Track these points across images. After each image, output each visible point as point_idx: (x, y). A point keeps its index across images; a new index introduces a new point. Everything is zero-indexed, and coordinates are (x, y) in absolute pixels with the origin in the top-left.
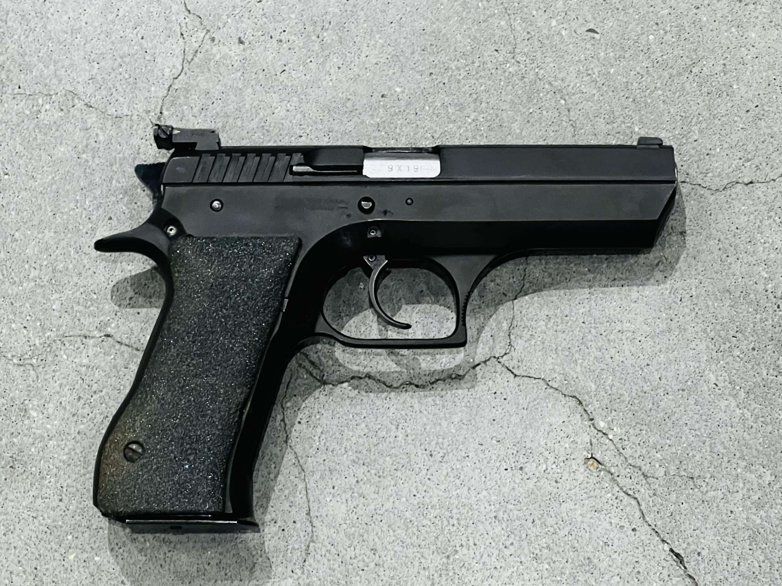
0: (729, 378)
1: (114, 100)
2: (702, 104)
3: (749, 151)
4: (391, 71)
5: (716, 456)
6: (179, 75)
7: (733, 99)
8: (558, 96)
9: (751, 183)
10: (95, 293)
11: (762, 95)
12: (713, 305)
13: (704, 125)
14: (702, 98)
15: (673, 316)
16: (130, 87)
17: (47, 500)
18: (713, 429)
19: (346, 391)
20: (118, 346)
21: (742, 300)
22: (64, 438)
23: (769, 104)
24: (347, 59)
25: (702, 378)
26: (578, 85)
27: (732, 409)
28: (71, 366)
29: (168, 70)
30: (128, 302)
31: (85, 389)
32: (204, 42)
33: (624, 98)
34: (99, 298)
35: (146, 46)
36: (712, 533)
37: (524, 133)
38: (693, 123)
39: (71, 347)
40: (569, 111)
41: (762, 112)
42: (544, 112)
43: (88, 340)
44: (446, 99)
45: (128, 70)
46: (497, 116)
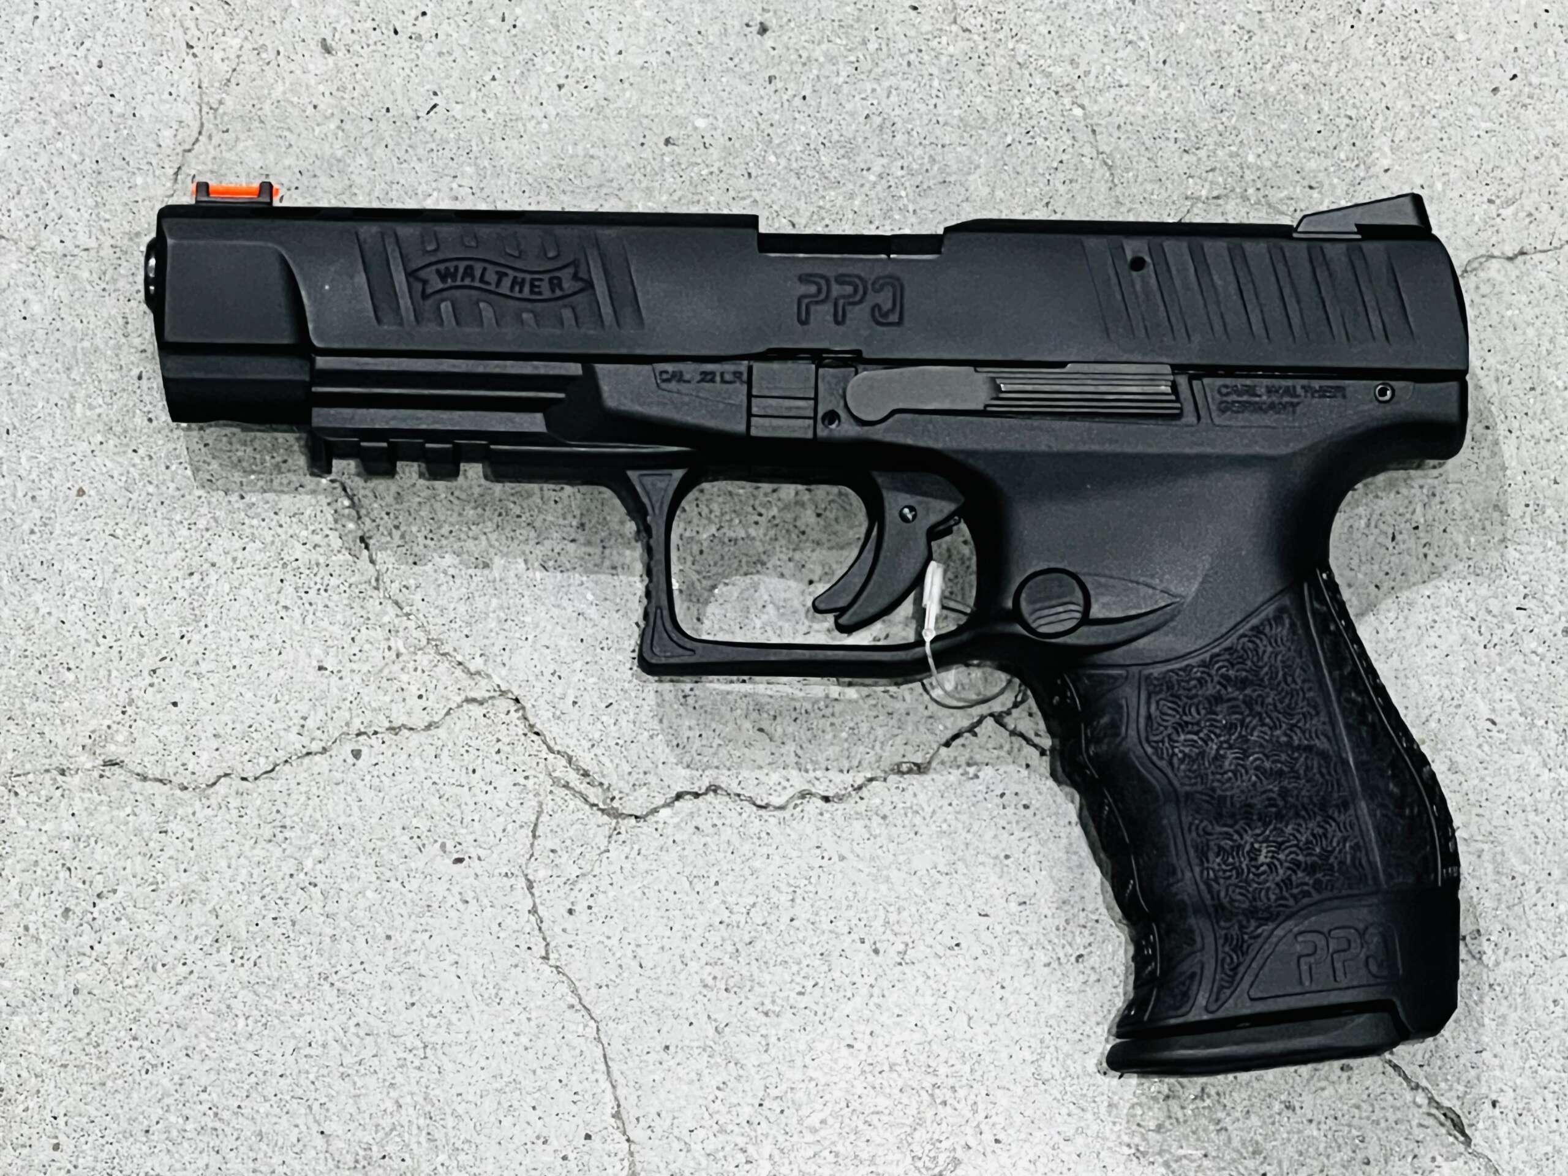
0: (1520, 703)
1: (53, 215)
2: (1391, 85)
3: (1506, 181)
4: (680, 82)
5: (1507, 881)
6: (197, 140)
7: (1460, 65)
8: (1067, 101)
9: (1522, 253)
10: (69, 669)
11: (1522, 51)
12: (1467, 541)
13: (1402, 133)
14: (1391, 70)
15: (1381, 575)
16: (85, 183)
17: (25, 1151)
18: (1494, 823)
19: (669, 831)
20: (137, 785)
21: (1529, 525)
22: (45, 1005)
23: (1542, 70)
24: (577, 63)
25: (1460, 711)
26: (1108, 69)
27: (1533, 773)
28: (37, 842)
29: (168, 133)
30: (149, 680)
31: (78, 890)
32: (244, 58)
33: (1214, 91)
34: (82, 680)
35: (110, 82)
36: (1518, 1052)
37: (999, 194)
38: (1377, 131)
39: (33, 798)
40: (1094, 131)
41: (1527, 89)
42: (1040, 141)
43: (68, 779)
44: (814, 132)
45: (78, 141)
46: (933, 160)
